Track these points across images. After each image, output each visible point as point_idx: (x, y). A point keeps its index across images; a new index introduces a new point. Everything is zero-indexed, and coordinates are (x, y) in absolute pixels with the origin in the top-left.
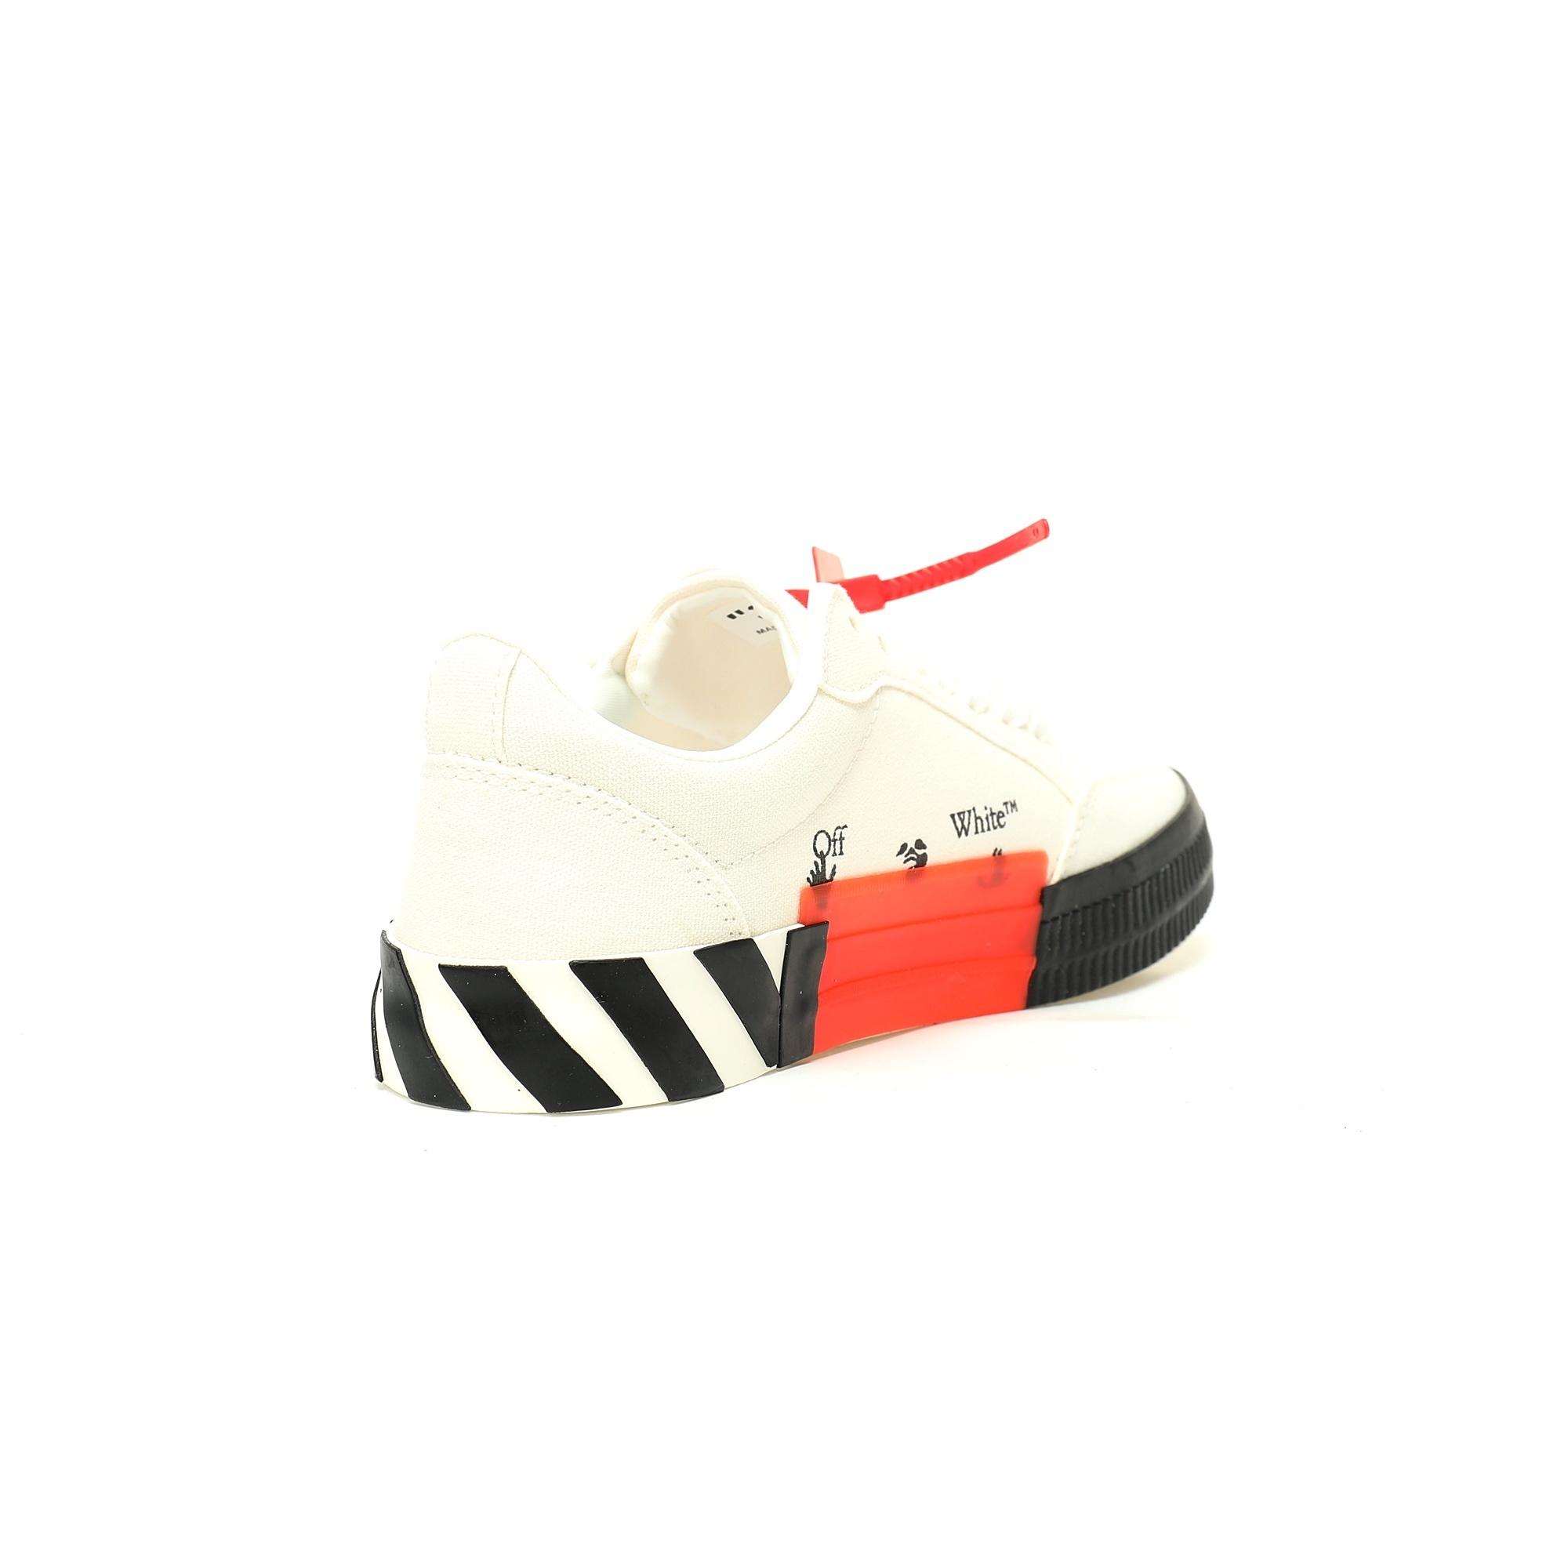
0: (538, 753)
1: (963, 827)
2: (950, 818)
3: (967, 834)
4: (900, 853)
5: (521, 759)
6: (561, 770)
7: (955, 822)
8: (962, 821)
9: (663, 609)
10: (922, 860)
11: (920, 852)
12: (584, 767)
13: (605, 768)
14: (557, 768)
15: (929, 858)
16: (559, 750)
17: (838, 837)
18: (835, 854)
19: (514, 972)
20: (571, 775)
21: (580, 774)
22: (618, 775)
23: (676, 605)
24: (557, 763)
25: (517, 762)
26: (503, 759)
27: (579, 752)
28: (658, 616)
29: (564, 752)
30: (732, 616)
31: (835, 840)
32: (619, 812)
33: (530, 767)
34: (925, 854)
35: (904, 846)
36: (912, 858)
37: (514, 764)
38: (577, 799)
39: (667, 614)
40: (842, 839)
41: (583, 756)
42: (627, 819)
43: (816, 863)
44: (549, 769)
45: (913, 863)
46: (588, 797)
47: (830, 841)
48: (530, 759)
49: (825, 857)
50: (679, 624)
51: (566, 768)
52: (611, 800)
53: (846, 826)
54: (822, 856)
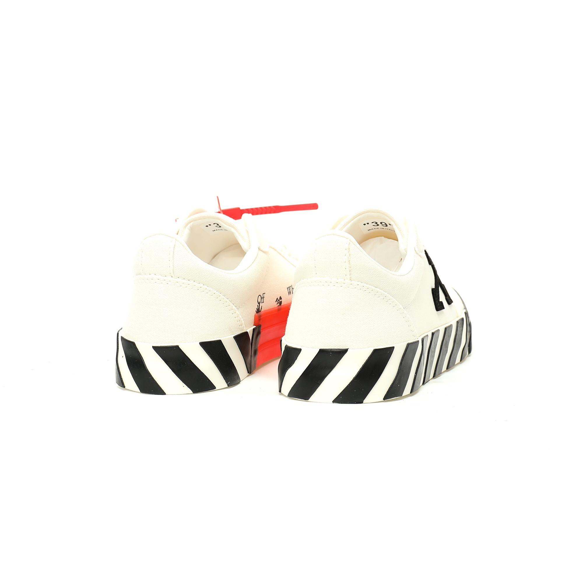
0: (185, 273)
1: (290, 292)
2: (287, 289)
3: (290, 294)
4: (276, 301)
5: (179, 276)
6: (192, 279)
7: (288, 290)
8: (289, 289)
9: (187, 225)
10: (281, 303)
11: (280, 300)
12: (199, 277)
13: (206, 277)
14: (191, 278)
15: (282, 302)
16: (192, 272)
17: (263, 297)
18: (262, 303)
19: (181, 347)
20: (195, 280)
21: (198, 280)
22: (210, 280)
23: (192, 223)
24: (191, 276)
25: (178, 277)
26: (173, 276)
27: (198, 272)
28: (185, 227)
29: (193, 273)
30: (207, 226)
31: (262, 298)
32: (210, 292)
33: (182, 278)
34: (281, 301)
35: (277, 299)
36: (279, 303)
37: (176, 277)
38: (198, 288)
39: (189, 226)
40: (264, 297)
41: (199, 274)
42: (212, 294)
43: (258, 306)
44: (188, 279)
45: (279, 304)
46: (201, 287)
47: (261, 298)
48: (182, 275)
49: (260, 303)
50: (192, 229)
51: (194, 278)
52: (207, 288)
53: (265, 293)
54: (259, 303)
